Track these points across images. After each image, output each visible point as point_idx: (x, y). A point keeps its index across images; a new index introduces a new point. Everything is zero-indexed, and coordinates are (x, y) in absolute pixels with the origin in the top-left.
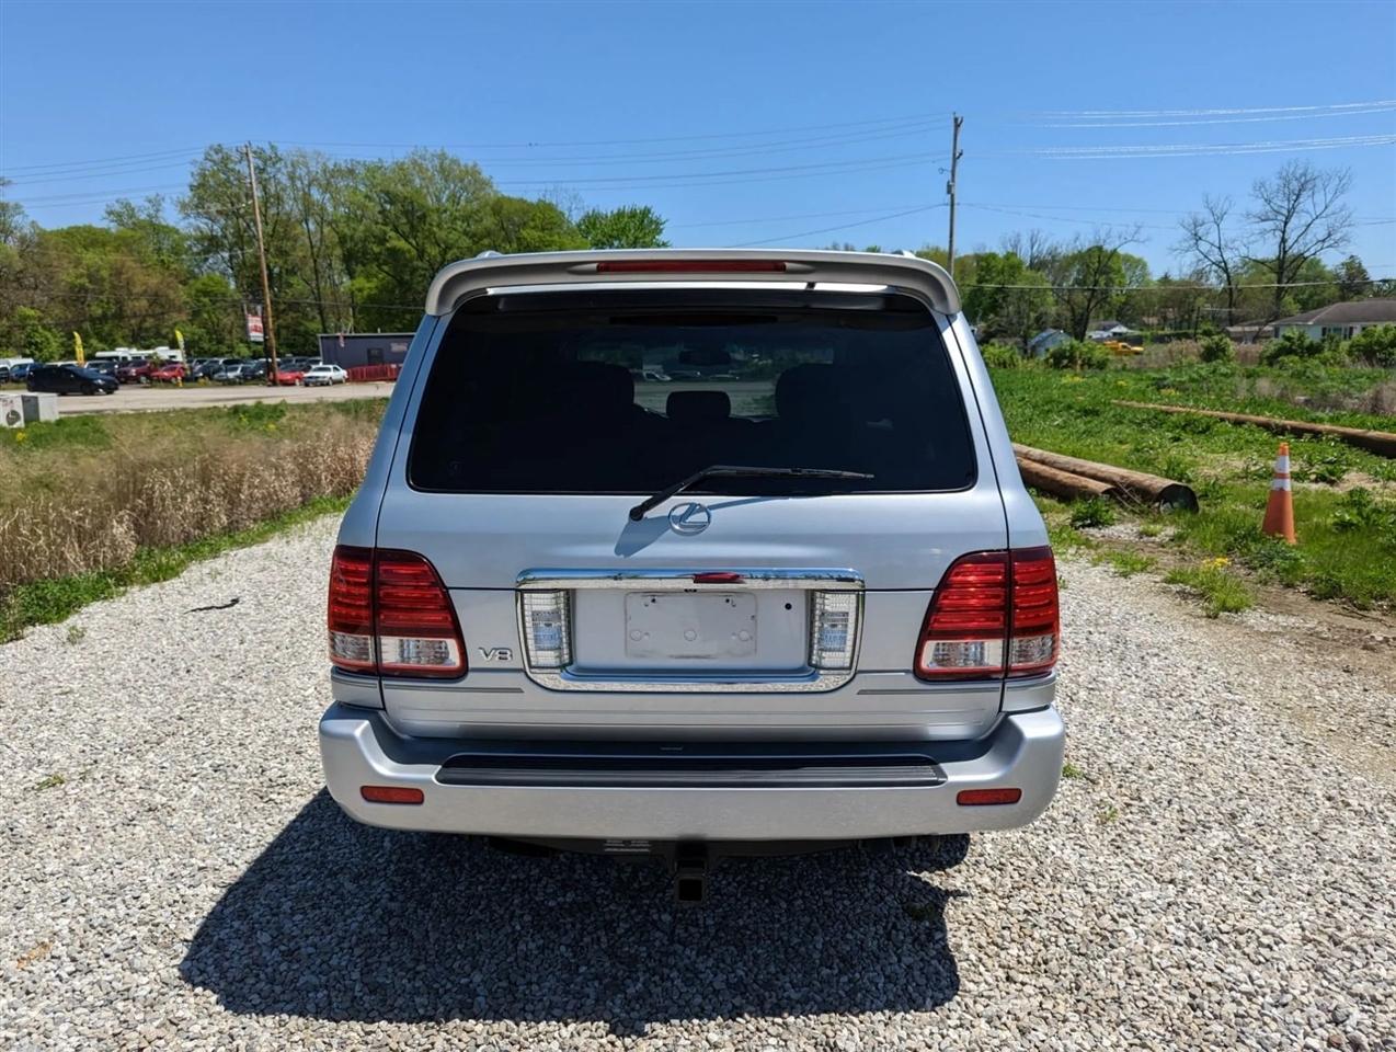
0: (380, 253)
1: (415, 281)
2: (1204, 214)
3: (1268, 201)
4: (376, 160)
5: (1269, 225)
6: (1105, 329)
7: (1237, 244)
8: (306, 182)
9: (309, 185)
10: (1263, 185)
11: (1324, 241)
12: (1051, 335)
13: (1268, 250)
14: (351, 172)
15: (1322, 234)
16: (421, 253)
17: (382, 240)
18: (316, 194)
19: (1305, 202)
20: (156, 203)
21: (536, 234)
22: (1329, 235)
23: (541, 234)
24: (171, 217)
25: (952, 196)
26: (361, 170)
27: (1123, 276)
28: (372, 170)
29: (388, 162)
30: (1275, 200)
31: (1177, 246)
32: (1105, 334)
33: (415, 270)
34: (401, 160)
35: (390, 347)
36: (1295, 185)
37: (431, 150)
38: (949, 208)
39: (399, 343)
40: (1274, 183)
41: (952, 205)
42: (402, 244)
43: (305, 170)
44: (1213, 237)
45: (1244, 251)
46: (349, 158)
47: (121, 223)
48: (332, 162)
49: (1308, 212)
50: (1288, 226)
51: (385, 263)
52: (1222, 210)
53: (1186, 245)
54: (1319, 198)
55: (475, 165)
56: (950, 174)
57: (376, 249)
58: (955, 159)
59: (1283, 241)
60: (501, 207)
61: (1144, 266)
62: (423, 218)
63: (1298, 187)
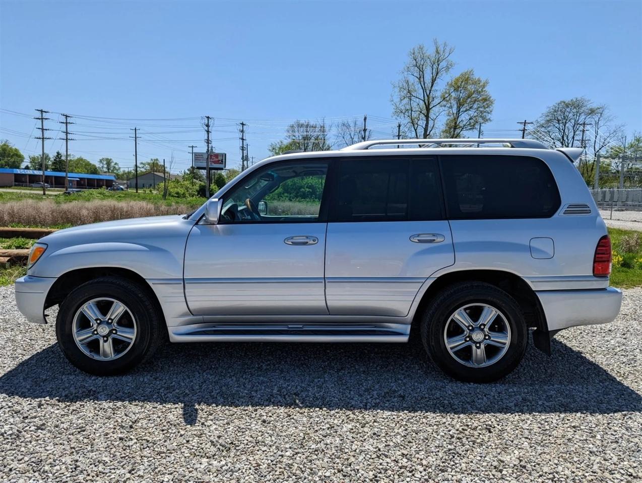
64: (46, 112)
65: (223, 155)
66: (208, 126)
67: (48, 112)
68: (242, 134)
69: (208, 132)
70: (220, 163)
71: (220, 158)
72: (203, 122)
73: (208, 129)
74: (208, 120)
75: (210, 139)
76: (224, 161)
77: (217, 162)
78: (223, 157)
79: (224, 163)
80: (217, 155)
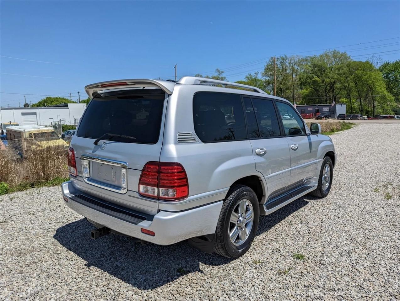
0: (311, 82)
1: (320, 89)
4: (313, 55)
8: (293, 64)
9: (294, 65)
14: (306, 60)
16: (323, 81)
17: (311, 79)
18: (296, 67)
20: (257, 74)
21: (360, 72)
23: (363, 72)
24: (260, 77)
26: (309, 59)
28: (313, 58)
29: (318, 56)
33: (320, 86)
34: (321, 54)
35: (308, 109)
37: (331, 50)
39: (310, 108)
42: (317, 79)
43: (294, 61)
46: (306, 56)
47: (248, 79)
48: (301, 58)
51: (312, 85)
55: (345, 53)
57: (309, 81)
60: (350, 64)
62: (324, 71)
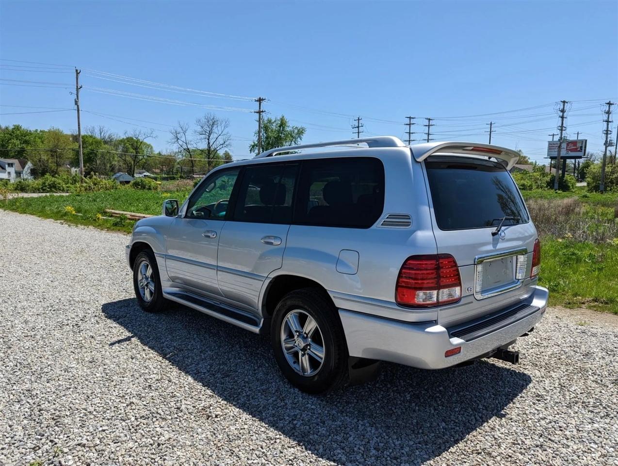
2: (179, 130)
3: (202, 127)
5: (203, 136)
6: (140, 173)
7: (192, 142)
10: (200, 121)
11: (222, 144)
12: (121, 175)
13: (203, 146)
15: (222, 142)
19: (215, 130)
22: (224, 143)
25: (78, 106)
27: (144, 151)
30: (204, 127)
31: (170, 141)
32: (141, 176)
36: (211, 122)
38: (77, 112)
40: (204, 120)
41: (78, 111)
44: (183, 139)
45: (195, 146)
49: (216, 133)
50: (210, 138)
52: (186, 128)
53: (173, 141)
54: (219, 128)
56: (76, 96)
58: (77, 89)
59: (209, 143)
61: (152, 148)
63: (212, 123)
64: (413, 118)
65: (583, 142)
66: (563, 111)
67: (415, 118)
68: (607, 115)
69: (562, 117)
70: (579, 151)
71: (579, 145)
72: (558, 107)
73: (563, 114)
74: (564, 105)
75: (564, 125)
76: (583, 148)
77: (575, 150)
78: (582, 144)
79: (583, 151)
80: (574, 143)
